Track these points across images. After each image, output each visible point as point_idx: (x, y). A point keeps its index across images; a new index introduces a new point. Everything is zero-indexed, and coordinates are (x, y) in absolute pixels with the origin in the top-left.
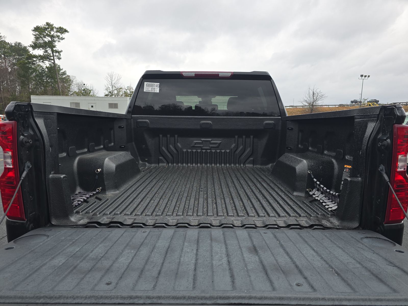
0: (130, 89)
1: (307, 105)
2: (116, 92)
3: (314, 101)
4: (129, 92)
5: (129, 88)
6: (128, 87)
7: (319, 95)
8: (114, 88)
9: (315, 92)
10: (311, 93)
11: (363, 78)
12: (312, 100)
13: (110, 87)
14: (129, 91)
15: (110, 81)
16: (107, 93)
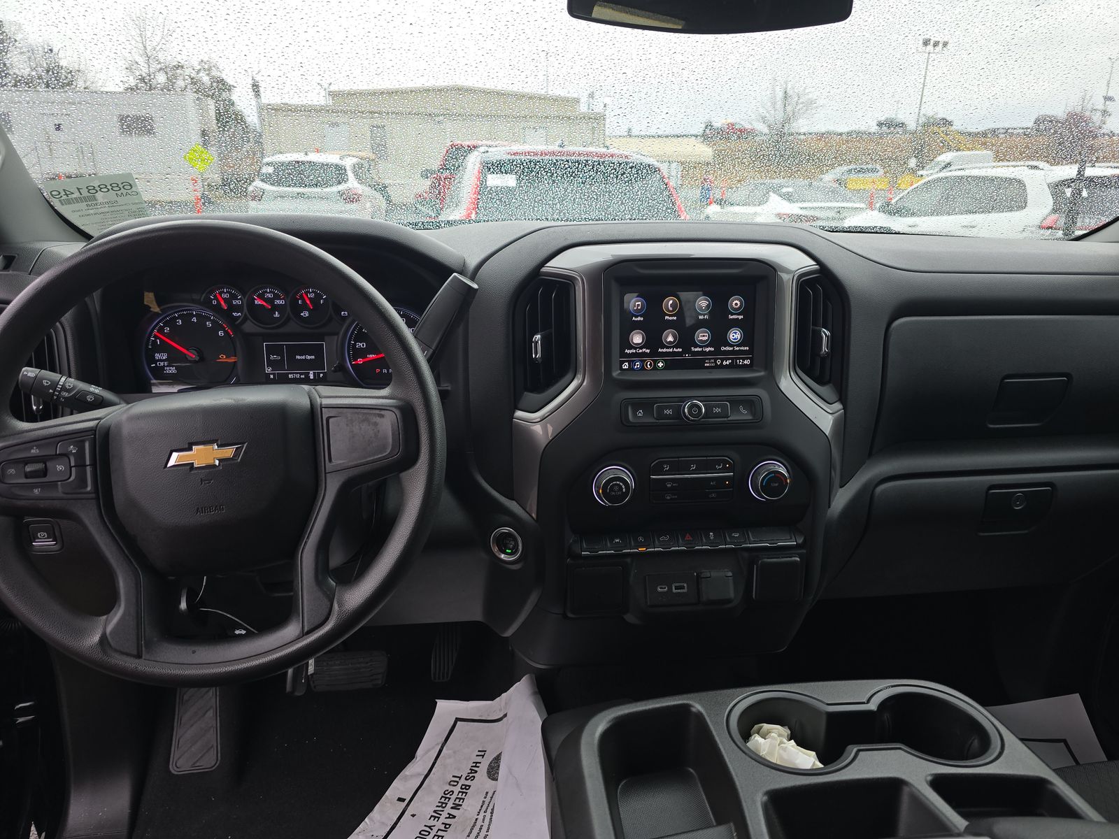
0: (210, 69)
1: (766, 130)
2: (161, 78)
3: (787, 120)
4: (206, 79)
5: (206, 67)
6: (202, 61)
7: (801, 101)
8: (155, 66)
9: (790, 92)
10: (780, 95)
11: (930, 48)
12: (780, 116)
13: (141, 61)
14: (208, 75)
15: (139, 39)
16: (132, 82)
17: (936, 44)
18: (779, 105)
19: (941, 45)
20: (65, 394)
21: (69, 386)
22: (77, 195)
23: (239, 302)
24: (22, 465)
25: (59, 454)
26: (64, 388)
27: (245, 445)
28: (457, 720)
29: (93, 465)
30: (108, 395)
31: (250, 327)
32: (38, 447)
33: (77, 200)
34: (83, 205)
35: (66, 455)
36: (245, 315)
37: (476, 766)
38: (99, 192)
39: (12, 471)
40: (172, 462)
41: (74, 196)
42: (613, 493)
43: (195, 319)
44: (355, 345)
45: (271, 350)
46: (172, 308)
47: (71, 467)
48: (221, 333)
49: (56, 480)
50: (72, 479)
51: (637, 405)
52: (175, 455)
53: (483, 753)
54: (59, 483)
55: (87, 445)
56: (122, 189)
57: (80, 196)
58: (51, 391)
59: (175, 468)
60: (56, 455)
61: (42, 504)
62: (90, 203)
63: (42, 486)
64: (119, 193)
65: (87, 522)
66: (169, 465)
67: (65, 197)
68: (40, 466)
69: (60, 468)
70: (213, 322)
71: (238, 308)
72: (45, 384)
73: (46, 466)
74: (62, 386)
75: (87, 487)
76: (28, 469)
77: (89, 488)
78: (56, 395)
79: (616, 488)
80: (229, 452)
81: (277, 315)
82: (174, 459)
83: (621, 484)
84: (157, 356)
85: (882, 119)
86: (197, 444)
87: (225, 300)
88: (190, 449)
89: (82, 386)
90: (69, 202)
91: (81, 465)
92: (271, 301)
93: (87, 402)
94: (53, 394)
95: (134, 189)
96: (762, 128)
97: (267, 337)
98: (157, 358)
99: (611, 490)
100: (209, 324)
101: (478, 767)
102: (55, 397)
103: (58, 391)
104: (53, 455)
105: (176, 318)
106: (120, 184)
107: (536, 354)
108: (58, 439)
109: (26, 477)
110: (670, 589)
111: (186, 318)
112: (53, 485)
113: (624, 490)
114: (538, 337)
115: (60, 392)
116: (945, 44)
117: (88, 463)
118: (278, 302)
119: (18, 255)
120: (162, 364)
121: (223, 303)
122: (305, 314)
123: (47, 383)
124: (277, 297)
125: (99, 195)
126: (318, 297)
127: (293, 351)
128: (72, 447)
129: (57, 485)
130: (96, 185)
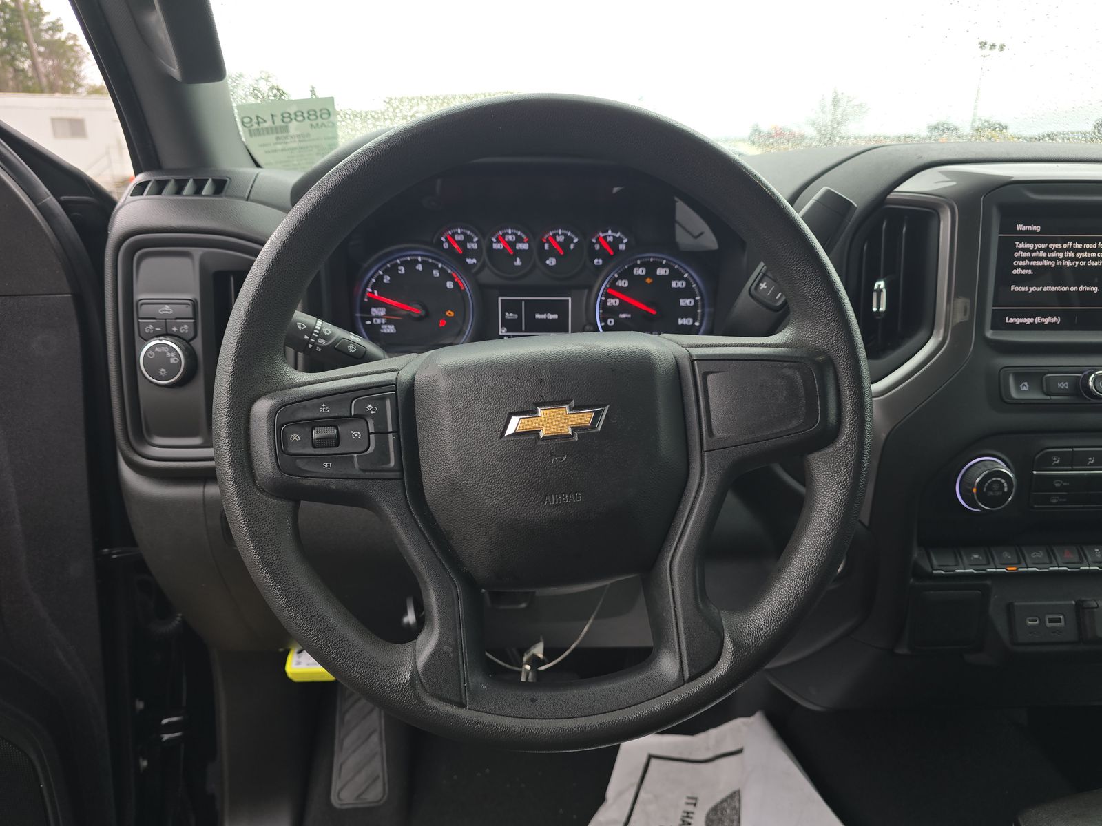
1: (814, 134)
3: (837, 124)
7: (851, 104)
9: (840, 96)
10: (830, 99)
11: (986, 50)
12: (829, 120)
17: (993, 46)
18: (829, 107)
19: (997, 47)
20: (322, 342)
21: (327, 332)
22: (269, 124)
23: (475, 246)
24: (308, 429)
25: (355, 416)
26: (321, 335)
27: (607, 409)
28: (650, 757)
29: (396, 432)
30: (372, 348)
31: (487, 276)
32: (328, 404)
33: (269, 131)
34: (271, 138)
35: (362, 417)
36: (484, 262)
37: (688, 817)
38: (294, 122)
39: (295, 437)
40: (510, 430)
41: (266, 125)
42: (991, 493)
43: (419, 267)
44: (605, 302)
45: (507, 306)
46: (391, 253)
47: (369, 434)
48: (450, 285)
49: (351, 451)
50: (371, 449)
51: (1022, 375)
52: (515, 421)
53: (694, 801)
54: (355, 455)
55: (388, 403)
56: (319, 118)
57: (273, 125)
58: (306, 337)
59: (517, 438)
60: (351, 416)
61: (333, 485)
62: (280, 135)
63: (334, 458)
64: (314, 123)
65: (388, 511)
66: (506, 434)
67: (256, 126)
68: (330, 431)
69: (355, 434)
70: (441, 270)
71: (471, 253)
72: (300, 328)
73: (338, 431)
74: (320, 331)
75: (389, 462)
76: (317, 434)
77: (392, 464)
78: (312, 343)
79: (996, 487)
80: (584, 418)
81: (518, 262)
82: (514, 424)
83: (1003, 481)
84: (374, 311)
85: (933, 123)
86: (544, 404)
87: (459, 242)
88: (534, 412)
89: (340, 333)
90: (258, 133)
91: (381, 433)
92: (513, 245)
93: (348, 354)
94: (308, 342)
95: (332, 119)
96: (811, 132)
97: (505, 290)
98: (373, 314)
99: (989, 489)
100: (436, 273)
101: (691, 818)
102: (310, 346)
103: (314, 337)
104: (347, 417)
105: (397, 265)
106: (318, 111)
107: (878, 307)
108: (353, 394)
109: (314, 446)
110: (1042, 622)
111: (410, 265)
112: (347, 457)
113: (1006, 490)
114: (881, 284)
115: (316, 339)
116: (1002, 47)
117: (390, 429)
118: (521, 246)
119: (230, 178)
120: (379, 321)
121: (456, 246)
122: (551, 262)
123: (302, 326)
124: (519, 239)
125: (293, 127)
126: (568, 240)
127: (534, 307)
128: (370, 406)
129: (353, 457)
130: (292, 112)
